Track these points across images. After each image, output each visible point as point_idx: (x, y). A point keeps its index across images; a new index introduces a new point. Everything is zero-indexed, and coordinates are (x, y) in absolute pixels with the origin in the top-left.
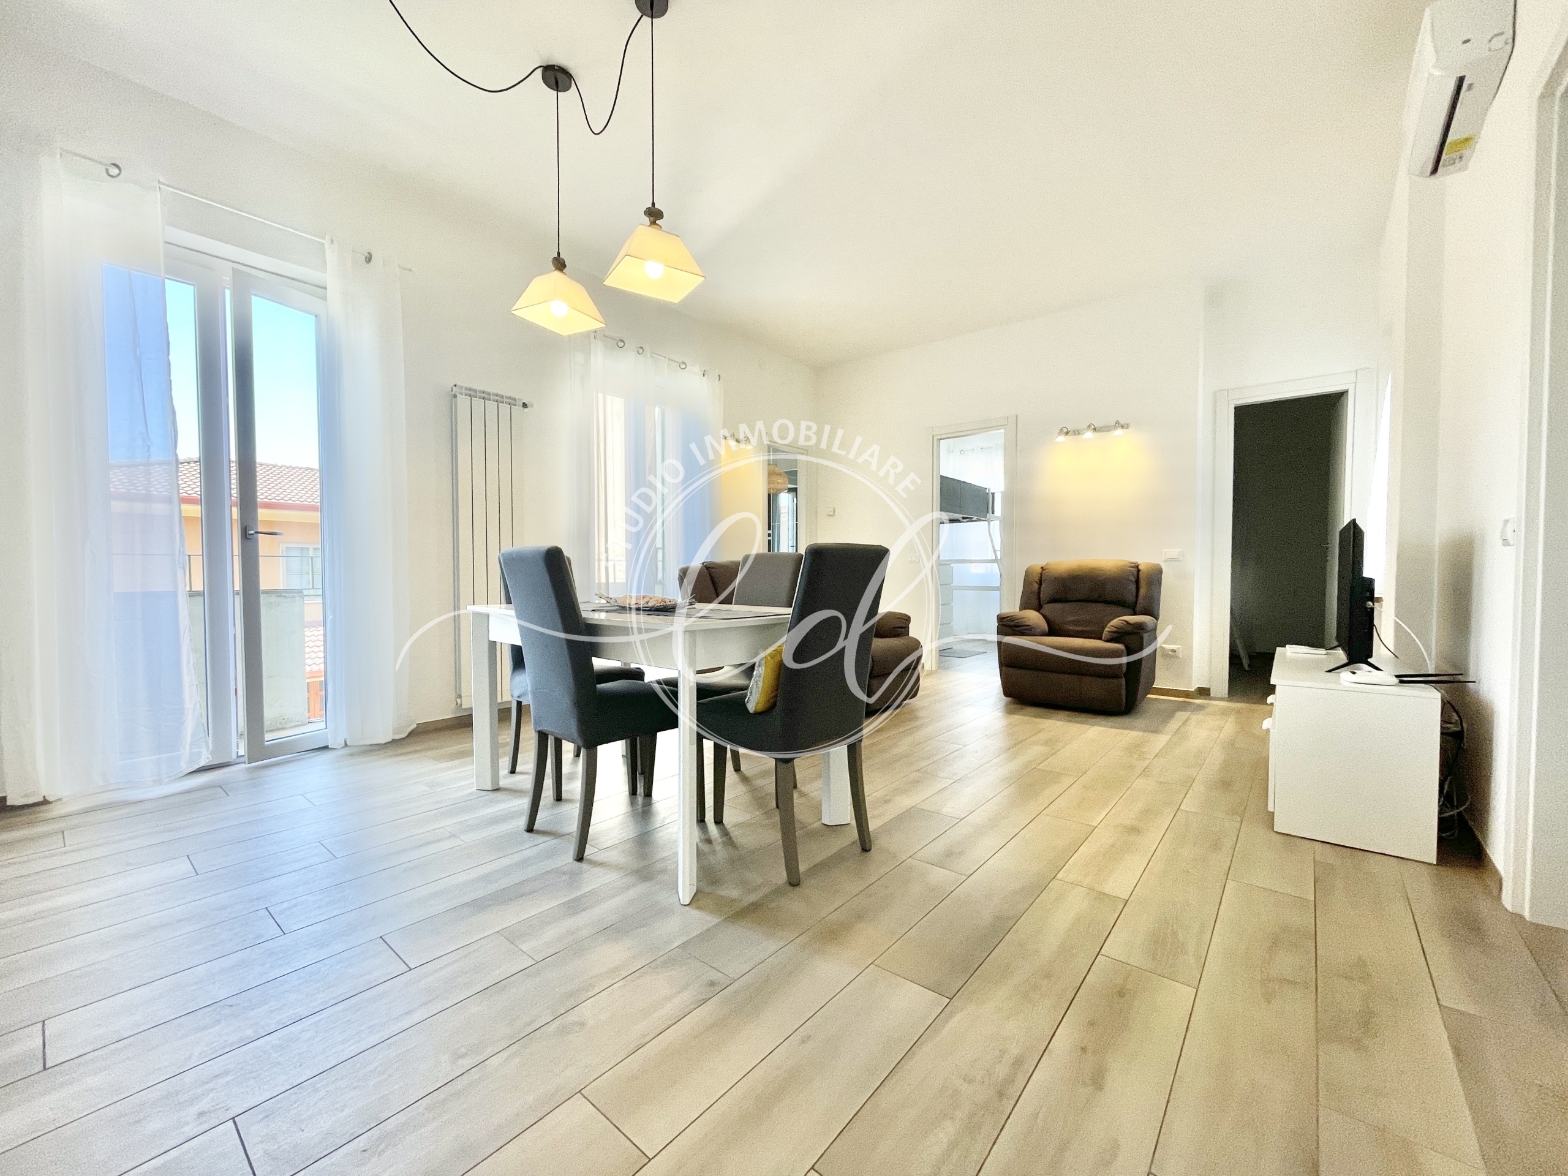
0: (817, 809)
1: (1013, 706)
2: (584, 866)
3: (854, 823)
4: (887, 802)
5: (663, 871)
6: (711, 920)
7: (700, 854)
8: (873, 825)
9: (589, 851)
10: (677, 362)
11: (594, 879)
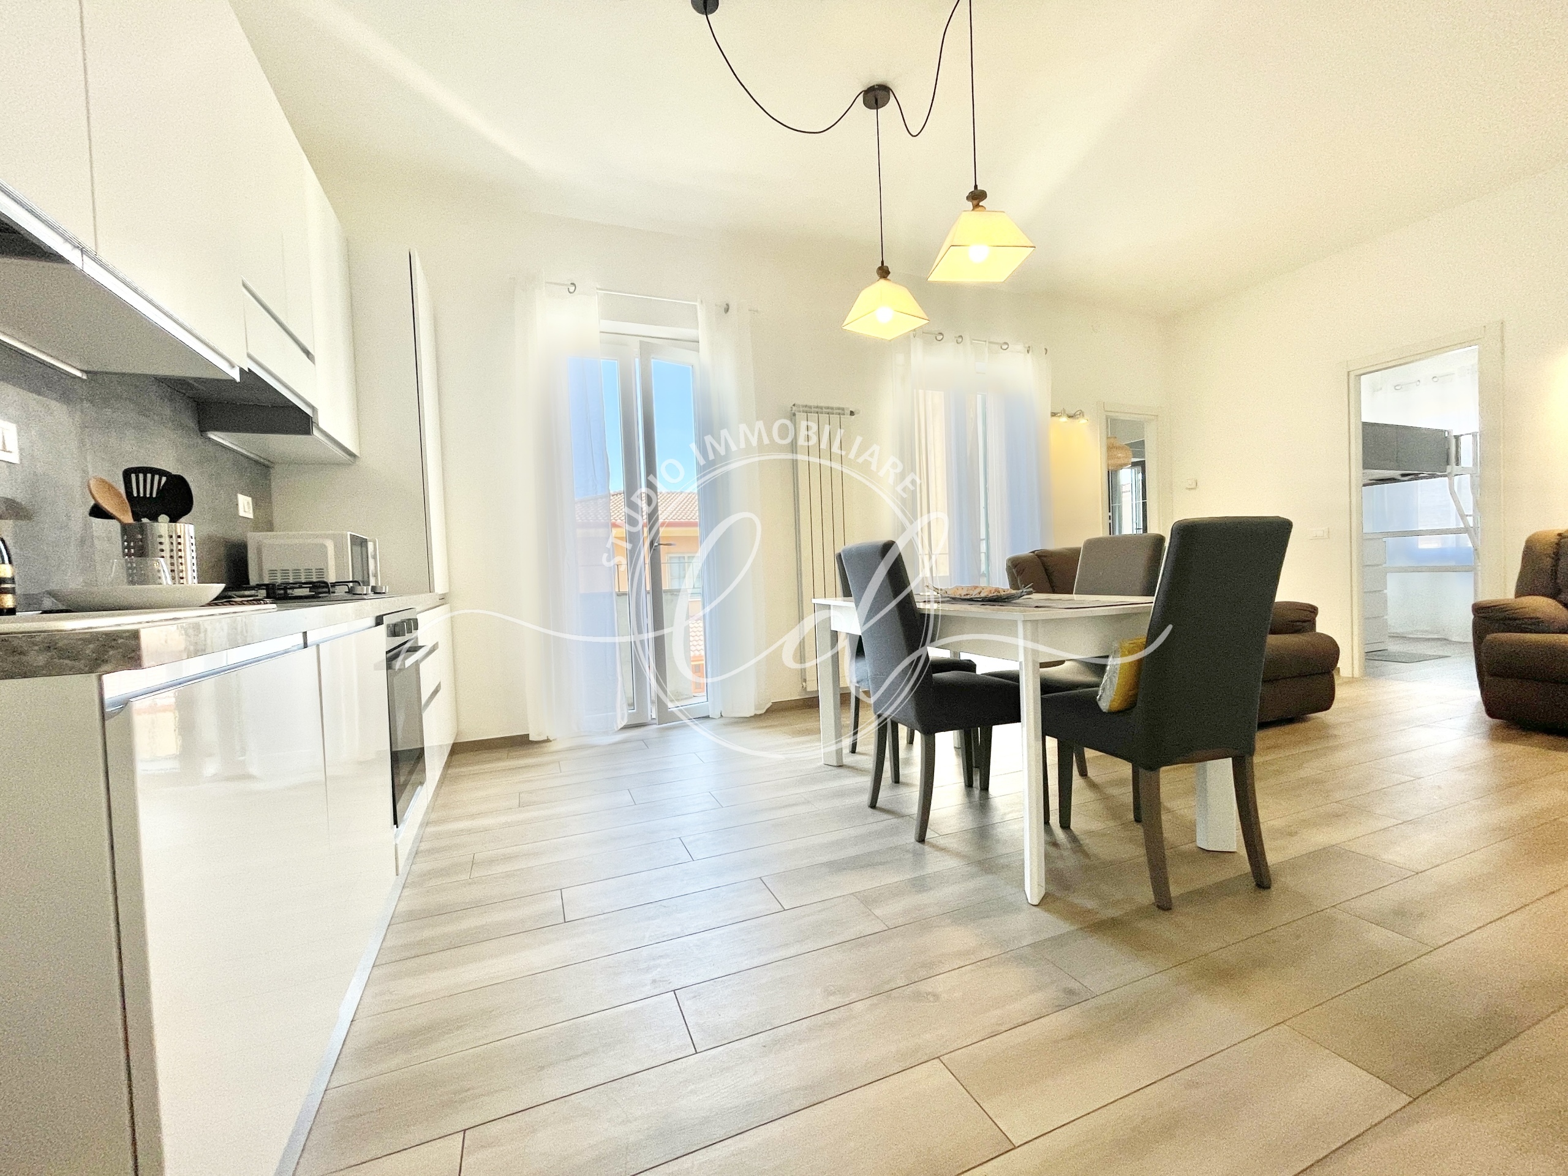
0: (1190, 829)
1: (1506, 732)
2: (927, 848)
3: (1243, 852)
4: (1291, 834)
5: (1007, 867)
6: (1063, 927)
7: (1047, 857)
8: (1272, 858)
9: (929, 834)
10: (997, 343)
11: (936, 863)
